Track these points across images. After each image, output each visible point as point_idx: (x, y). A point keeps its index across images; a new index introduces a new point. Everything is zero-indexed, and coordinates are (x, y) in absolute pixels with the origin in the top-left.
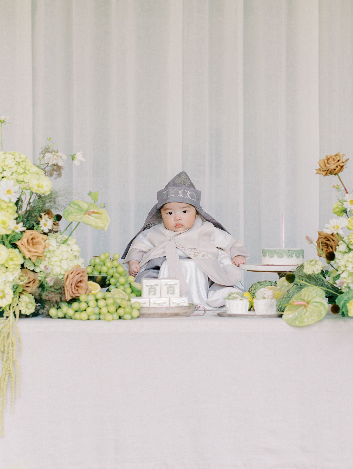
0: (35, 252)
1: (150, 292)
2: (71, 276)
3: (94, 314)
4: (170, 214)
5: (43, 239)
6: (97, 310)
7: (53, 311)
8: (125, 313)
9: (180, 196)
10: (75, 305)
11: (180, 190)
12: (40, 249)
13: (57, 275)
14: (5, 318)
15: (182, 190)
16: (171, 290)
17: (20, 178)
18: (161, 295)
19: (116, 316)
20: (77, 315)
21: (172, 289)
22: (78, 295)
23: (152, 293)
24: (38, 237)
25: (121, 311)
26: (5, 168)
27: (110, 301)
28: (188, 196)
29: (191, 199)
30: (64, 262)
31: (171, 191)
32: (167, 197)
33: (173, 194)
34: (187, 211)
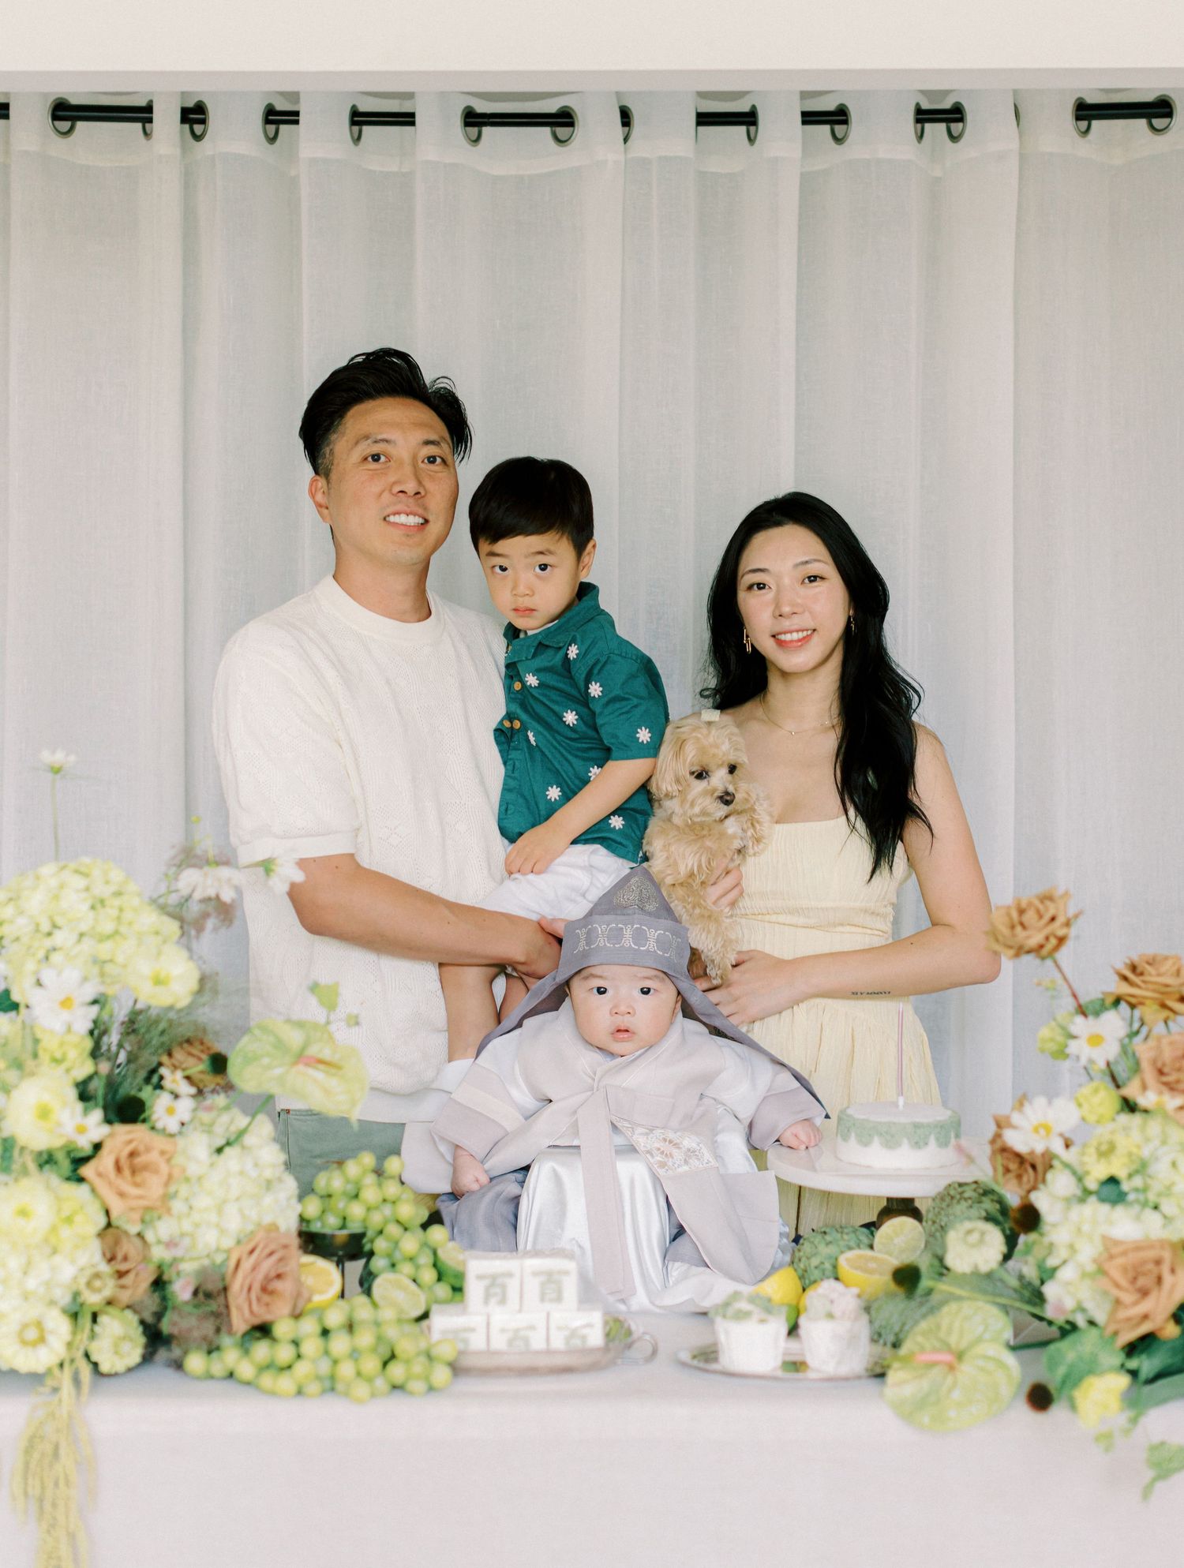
0: (141, 1197)
1: (487, 1297)
2: (247, 1265)
3: (318, 1378)
4: (601, 992)
5: (163, 1153)
6: (325, 1367)
7: (195, 1362)
8: (408, 1378)
9: (627, 945)
10: (261, 1350)
11: (625, 925)
12: (154, 1186)
13: (208, 1256)
14: (47, 1390)
15: (633, 927)
16: (552, 1291)
17: (104, 950)
18: (521, 1305)
19: (381, 1384)
20: (267, 1380)
21: (554, 1287)
22: (267, 1317)
23: (493, 1301)
24: (148, 1150)
25: (396, 1371)
26: (59, 921)
27: (365, 1338)
28: (652, 945)
29: (659, 952)
30: (232, 1210)
31: (600, 929)
32: (587, 948)
33: (606, 939)
34: (652, 991)
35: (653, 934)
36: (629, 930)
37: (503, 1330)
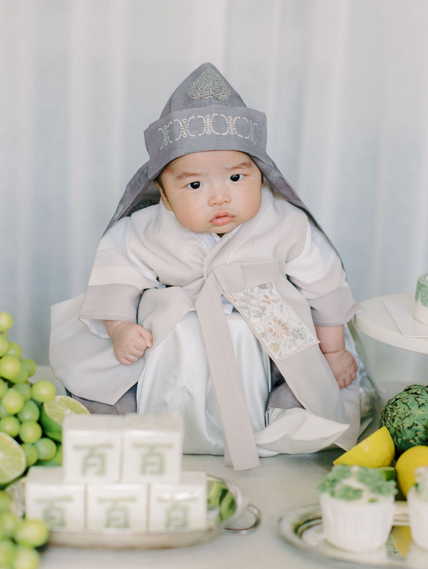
1: (85, 466)
4: (195, 186)
9: (209, 132)
11: (204, 115)
15: (211, 117)
16: (153, 464)
18: (121, 477)
21: (155, 459)
23: (92, 470)
28: (232, 130)
29: (239, 135)
31: (181, 123)
32: (171, 142)
33: (188, 130)
34: (241, 177)
35: (231, 121)
36: (208, 120)
37: (101, 501)
